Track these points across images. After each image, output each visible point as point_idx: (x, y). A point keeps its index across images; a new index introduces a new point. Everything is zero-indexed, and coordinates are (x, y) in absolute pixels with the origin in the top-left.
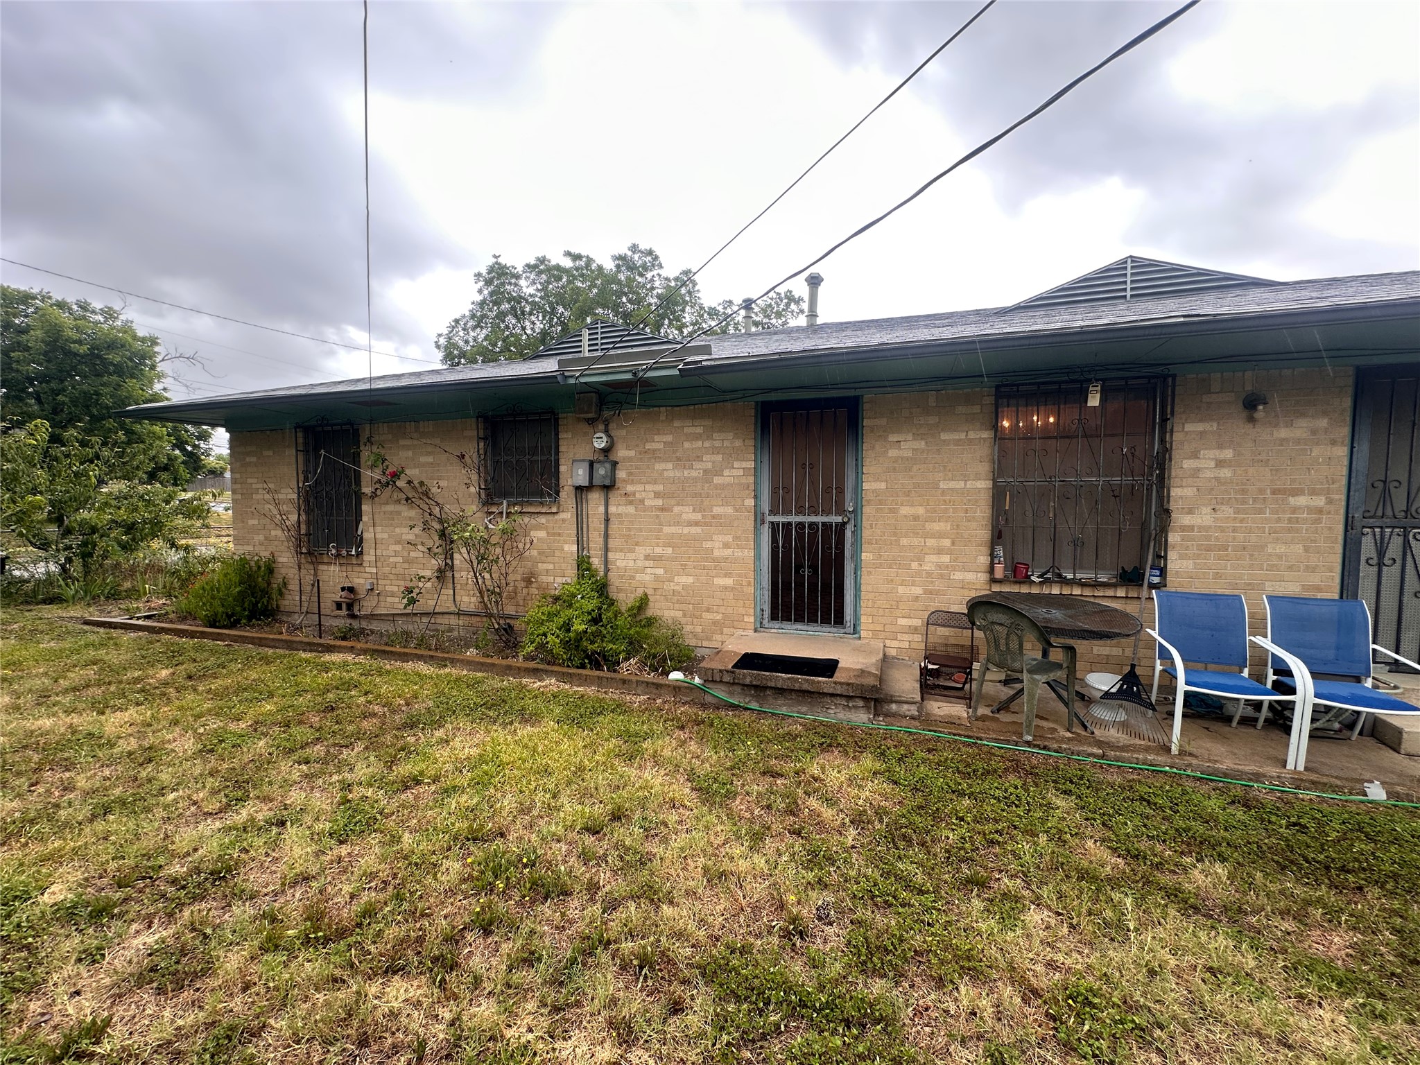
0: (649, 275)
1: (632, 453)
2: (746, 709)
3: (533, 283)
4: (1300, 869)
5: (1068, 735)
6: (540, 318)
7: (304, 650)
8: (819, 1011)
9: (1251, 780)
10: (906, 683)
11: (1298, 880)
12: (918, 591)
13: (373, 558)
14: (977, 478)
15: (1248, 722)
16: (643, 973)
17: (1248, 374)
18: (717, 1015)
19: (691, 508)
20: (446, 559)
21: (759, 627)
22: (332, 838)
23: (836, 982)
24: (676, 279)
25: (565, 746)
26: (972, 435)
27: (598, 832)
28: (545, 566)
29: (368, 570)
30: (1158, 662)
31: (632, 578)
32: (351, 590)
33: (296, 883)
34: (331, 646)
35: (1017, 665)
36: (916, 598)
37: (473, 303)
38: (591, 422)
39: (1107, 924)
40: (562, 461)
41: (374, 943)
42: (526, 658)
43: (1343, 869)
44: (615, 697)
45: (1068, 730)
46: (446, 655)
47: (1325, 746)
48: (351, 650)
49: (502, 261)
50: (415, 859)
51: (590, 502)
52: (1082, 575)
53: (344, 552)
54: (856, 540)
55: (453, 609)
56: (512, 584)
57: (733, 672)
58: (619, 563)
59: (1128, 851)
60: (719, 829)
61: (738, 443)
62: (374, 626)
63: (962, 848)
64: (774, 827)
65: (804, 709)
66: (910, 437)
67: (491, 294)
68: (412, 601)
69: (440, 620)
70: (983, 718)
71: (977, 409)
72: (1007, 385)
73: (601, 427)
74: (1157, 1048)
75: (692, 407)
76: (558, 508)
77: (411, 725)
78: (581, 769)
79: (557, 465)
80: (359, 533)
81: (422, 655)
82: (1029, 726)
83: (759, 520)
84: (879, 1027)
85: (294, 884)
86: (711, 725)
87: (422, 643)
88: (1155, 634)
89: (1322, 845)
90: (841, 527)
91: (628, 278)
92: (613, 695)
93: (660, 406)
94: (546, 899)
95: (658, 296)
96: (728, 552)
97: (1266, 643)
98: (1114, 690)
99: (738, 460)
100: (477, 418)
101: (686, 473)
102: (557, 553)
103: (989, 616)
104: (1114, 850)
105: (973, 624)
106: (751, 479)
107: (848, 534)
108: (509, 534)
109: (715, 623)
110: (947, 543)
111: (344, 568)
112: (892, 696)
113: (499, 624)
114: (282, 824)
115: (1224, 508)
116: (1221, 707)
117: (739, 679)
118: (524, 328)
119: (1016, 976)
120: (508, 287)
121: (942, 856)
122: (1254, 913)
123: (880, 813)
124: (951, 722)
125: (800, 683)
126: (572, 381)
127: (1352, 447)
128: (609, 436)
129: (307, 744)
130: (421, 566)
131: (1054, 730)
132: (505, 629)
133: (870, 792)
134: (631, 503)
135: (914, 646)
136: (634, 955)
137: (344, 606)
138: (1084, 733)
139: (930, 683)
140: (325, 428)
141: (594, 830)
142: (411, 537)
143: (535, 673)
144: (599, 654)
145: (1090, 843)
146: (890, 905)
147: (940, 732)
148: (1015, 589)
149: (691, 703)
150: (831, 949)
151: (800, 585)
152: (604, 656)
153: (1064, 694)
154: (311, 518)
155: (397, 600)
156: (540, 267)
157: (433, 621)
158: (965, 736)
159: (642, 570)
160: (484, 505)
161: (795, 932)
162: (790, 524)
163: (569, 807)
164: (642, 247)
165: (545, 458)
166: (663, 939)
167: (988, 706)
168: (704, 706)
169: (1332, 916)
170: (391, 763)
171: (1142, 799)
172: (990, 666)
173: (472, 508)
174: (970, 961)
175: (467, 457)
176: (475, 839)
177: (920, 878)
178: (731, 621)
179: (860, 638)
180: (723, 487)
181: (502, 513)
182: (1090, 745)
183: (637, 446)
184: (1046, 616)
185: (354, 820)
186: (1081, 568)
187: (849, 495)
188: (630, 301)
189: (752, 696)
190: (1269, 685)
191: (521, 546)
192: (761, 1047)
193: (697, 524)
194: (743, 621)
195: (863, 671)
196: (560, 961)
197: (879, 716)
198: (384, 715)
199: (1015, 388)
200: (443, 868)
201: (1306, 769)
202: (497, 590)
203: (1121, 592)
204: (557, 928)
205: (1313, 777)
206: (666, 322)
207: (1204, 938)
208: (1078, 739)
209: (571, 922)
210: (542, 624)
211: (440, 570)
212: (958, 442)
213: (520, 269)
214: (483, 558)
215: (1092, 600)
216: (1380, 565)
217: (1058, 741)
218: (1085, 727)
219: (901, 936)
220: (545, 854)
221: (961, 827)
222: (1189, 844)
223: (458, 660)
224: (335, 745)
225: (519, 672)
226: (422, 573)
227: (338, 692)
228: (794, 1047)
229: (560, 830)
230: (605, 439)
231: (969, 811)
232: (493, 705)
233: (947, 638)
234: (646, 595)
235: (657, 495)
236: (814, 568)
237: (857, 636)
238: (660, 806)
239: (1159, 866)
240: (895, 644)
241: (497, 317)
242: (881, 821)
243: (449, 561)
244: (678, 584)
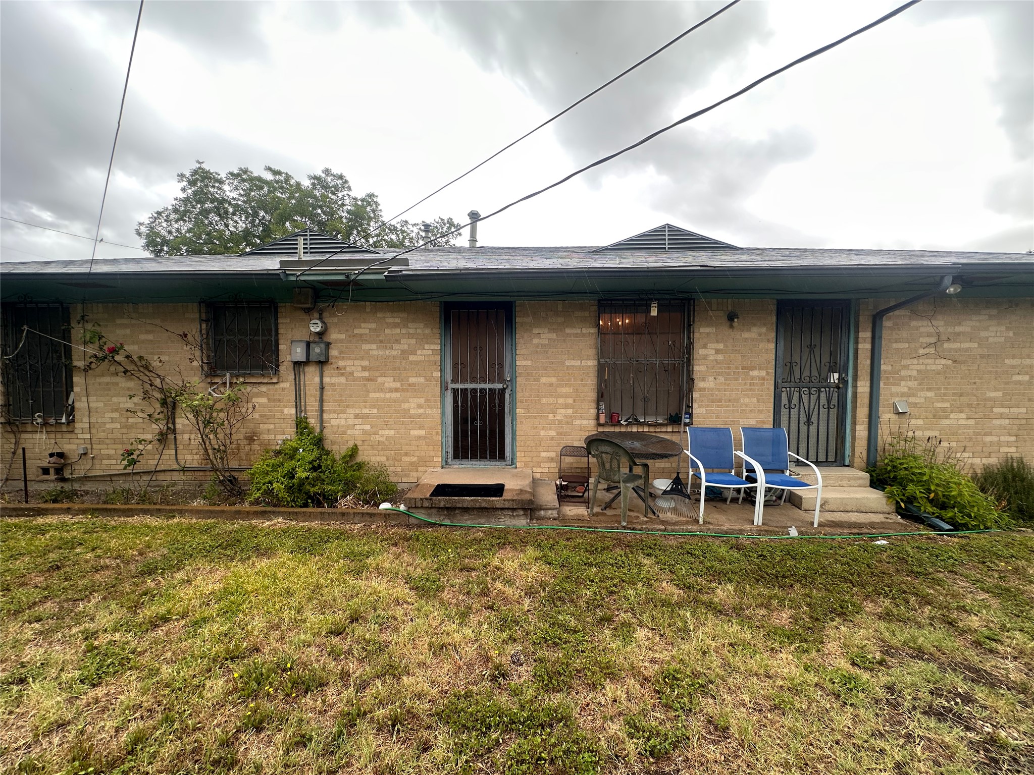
0: (340, 195)
1: (343, 336)
2: (441, 525)
3: (236, 188)
4: (765, 580)
5: (646, 519)
6: (243, 218)
7: (10, 516)
8: (523, 724)
9: (738, 534)
10: (549, 496)
11: (765, 586)
12: (553, 433)
13: (87, 426)
14: (588, 359)
15: (735, 500)
16: (396, 729)
17: (730, 301)
18: (456, 744)
19: (392, 378)
20: (167, 423)
21: (446, 465)
22: (84, 684)
23: (531, 702)
24: (363, 200)
25: (300, 571)
26: (584, 331)
27: (341, 634)
28: (266, 426)
29: (80, 436)
30: (691, 470)
31: (344, 433)
32: (61, 455)
33: (51, 731)
34: (43, 509)
35: (616, 478)
36: (552, 438)
37: (176, 199)
38: (308, 311)
39: (680, 630)
40: (281, 341)
41: (151, 763)
42: (251, 504)
43: (784, 577)
44: (337, 527)
45: (646, 516)
46: (174, 507)
47: (771, 510)
48: (68, 511)
49: (206, 166)
50: (178, 685)
51: (307, 374)
52: (650, 419)
53: (52, 421)
54: (513, 400)
55: (175, 467)
56: (235, 443)
57: (430, 499)
58: (333, 422)
59: (684, 585)
60: (436, 614)
61: (427, 331)
62: (88, 487)
63: (595, 599)
64: (474, 606)
65: (483, 521)
66: (546, 331)
67: (195, 193)
68: (133, 462)
69: (161, 477)
70: (597, 514)
71: (587, 314)
72: (605, 300)
73: (316, 315)
74: (711, 695)
75: (391, 303)
76: (278, 379)
77: (150, 571)
78: (318, 587)
79: (277, 345)
80: (70, 402)
81: (148, 509)
82: (624, 516)
83: (444, 387)
84: (561, 724)
85: (48, 733)
86: (418, 540)
87: (143, 499)
88: (688, 453)
89: (774, 565)
90: (503, 391)
91: (322, 195)
92: (334, 526)
93: (365, 301)
94: (306, 692)
95: (348, 212)
96: (421, 411)
97: (742, 454)
98: (668, 489)
99: (428, 343)
100: (200, 303)
101: (387, 352)
102: (278, 415)
103: (600, 448)
104: (678, 585)
105: (589, 453)
106: (438, 358)
107: (507, 396)
108: (234, 402)
109: (411, 464)
110: (570, 401)
111: (53, 436)
112: (541, 506)
113: (224, 476)
114: (22, 681)
115: (720, 377)
116: (721, 493)
117: (435, 504)
118: (227, 226)
119: (635, 671)
120: (212, 190)
121: (584, 606)
122: (748, 608)
123: (543, 585)
124: (579, 519)
125: (480, 503)
126: (293, 278)
127: (777, 344)
128: (323, 322)
129: (35, 603)
130: (141, 431)
131: (638, 517)
132: (229, 481)
133: (535, 572)
134: (342, 375)
135: (551, 470)
136: (387, 718)
137: (52, 471)
138: (654, 517)
139: (564, 494)
140: (28, 305)
141: (337, 632)
142: (129, 405)
143: (263, 515)
144: (319, 495)
145: (664, 584)
146: (557, 645)
147: (572, 526)
148: (612, 429)
149: (399, 525)
150: (525, 681)
151: (474, 432)
152: (324, 496)
153: (642, 494)
154: (11, 389)
155: (114, 462)
156: (242, 176)
157: (154, 478)
158: (587, 527)
159: (353, 427)
160: (206, 377)
161: (499, 675)
162: (466, 389)
163: (312, 618)
164: (335, 171)
165: (266, 338)
166: (408, 701)
167: (600, 506)
168: (409, 527)
169: (782, 604)
170: (135, 608)
171: (688, 553)
172: (601, 480)
173: (196, 380)
174: (608, 669)
175: (189, 336)
176: (232, 659)
177: (573, 623)
178: (424, 462)
179: (516, 467)
180: (417, 363)
181: (225, 383)
182: (658, 524)
183: (347, 331)
184: (632, 446)
185: (106, 663)
186: (648, 415)
187: (507, 369)
188: (324, 213)
189: (446, 515)
190: (744, 478)
191: (244, 410)
192: (488, 758)
193: (396, 390)
194: (433, 461)
195: (521, 490)
196: (327, 737)
197: (533, 520)
198: (118, 565)
199: (609, 302)
200: (207, 687)
201: (763, 524)
202: (222, 448)
203: (670, 429)
204: (320, 712)
205: (766, 528)
206: (355, 232)
207: (726, 628)
208: (651, 521)
209: (331, 706)
210: (267, 474)
211: (161, 434)
212: (576, 335)
213: (223, 176)
214: (209, 422)
215: (654, 434)
216: (790, 408)
217: (640, 524)
218: (654, 513)
219: (567, 662)
220: (300, 658)
221: (592, 586)
222: (714, 576)
223: (187, 511)
224: (68, 600)
225: (248, 515)
226: (142, 437)
227: (61, 551)
228: (510, 751)
229: (309, 637)
230: (320, 324)
231: (596, 575)
232: (228, 545)
233: (572, 463)
234: (356, 446)
235: (364, 369)
236: (483, 419)
237: (514, 466)
238: (389, 605)
239: (700, 591)
240: (539, 470)
241: (200, 213)
242: (544, 590)
243: (170, 425)
244: (382, 436)
